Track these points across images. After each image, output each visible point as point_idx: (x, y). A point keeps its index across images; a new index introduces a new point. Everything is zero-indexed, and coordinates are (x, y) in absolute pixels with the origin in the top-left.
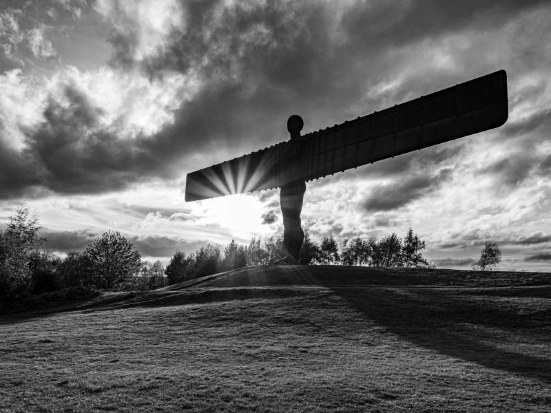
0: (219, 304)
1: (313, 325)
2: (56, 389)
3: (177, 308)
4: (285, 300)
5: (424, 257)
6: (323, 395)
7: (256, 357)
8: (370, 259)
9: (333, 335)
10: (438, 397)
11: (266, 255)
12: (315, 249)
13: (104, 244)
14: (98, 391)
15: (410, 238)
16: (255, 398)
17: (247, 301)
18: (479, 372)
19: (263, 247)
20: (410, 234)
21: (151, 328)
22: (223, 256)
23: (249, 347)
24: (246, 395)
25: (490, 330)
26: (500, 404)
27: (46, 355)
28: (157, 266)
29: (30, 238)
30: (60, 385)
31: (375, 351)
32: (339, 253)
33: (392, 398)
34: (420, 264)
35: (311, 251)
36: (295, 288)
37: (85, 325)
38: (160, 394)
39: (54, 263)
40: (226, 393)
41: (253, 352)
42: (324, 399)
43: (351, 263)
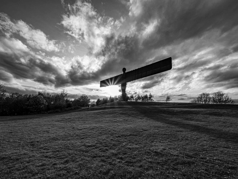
0: (108, 110)
1: (128, 114)
2: (72, 129)
3: (98, 111)
4: (122, 109)
5: (153, 99)
6: (131, 130)
7: (116, 122)
8: (141, 100)
9: (133, 117)
10: (157, 131)
11: (118, 99)
12: (129, 97)
13: (82, 97)
14: (81, 129)
15: (150, 95)
16: (116, 131)
17: (114, 109)
18: (166, 125)
19: (117, 97)
20: (150, 94)
21: (93, 116)
22: (108, 99)
23: (114, 120)
24: (114, 130)
25: (168, 116)
26: (170, 132)
27: (69, 122)
28: (94, 102)
29: (66, 96)
30: (72, 128)
31: (142, 120)
32: (134, 98)
33: (146, 131)
34: (152, 101)
35: (128, 98)
36: (124, 106)
37: (78, 115)
38: (95, 130)
39: (71, 101)
40: (110, 130)
41: (115, 121)
42: (131, 131)
43: (137, 101)
